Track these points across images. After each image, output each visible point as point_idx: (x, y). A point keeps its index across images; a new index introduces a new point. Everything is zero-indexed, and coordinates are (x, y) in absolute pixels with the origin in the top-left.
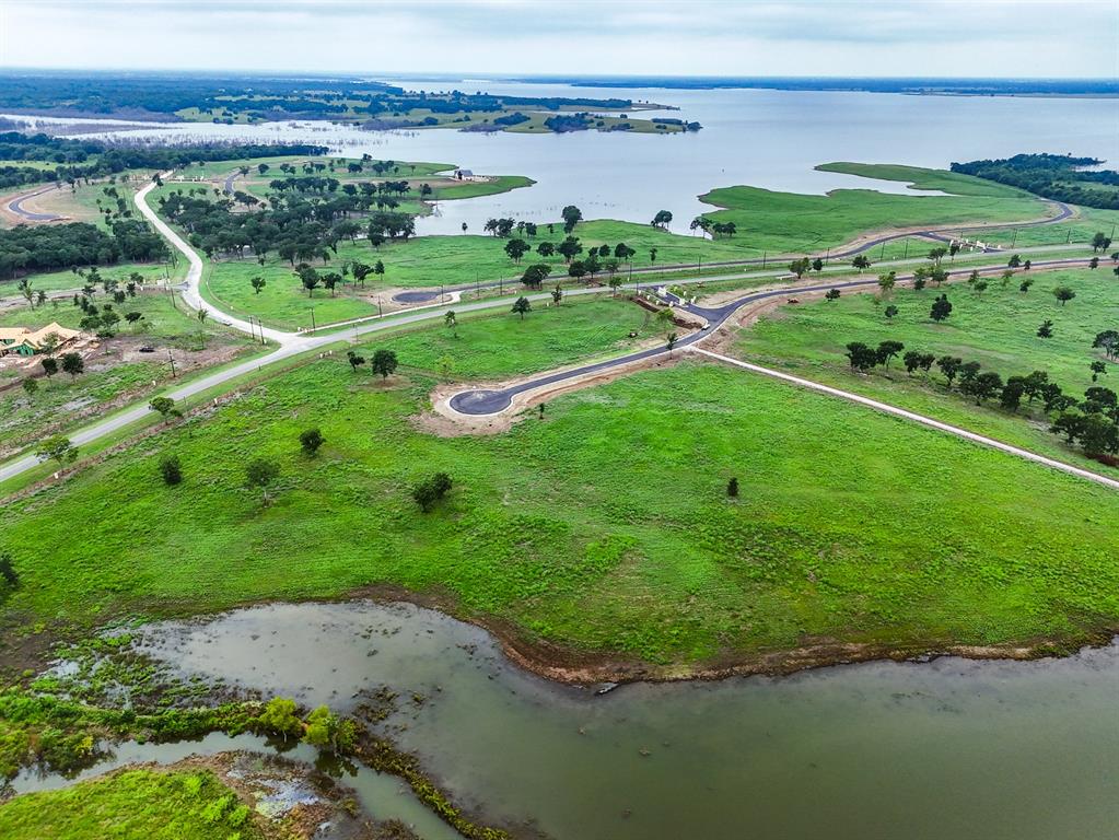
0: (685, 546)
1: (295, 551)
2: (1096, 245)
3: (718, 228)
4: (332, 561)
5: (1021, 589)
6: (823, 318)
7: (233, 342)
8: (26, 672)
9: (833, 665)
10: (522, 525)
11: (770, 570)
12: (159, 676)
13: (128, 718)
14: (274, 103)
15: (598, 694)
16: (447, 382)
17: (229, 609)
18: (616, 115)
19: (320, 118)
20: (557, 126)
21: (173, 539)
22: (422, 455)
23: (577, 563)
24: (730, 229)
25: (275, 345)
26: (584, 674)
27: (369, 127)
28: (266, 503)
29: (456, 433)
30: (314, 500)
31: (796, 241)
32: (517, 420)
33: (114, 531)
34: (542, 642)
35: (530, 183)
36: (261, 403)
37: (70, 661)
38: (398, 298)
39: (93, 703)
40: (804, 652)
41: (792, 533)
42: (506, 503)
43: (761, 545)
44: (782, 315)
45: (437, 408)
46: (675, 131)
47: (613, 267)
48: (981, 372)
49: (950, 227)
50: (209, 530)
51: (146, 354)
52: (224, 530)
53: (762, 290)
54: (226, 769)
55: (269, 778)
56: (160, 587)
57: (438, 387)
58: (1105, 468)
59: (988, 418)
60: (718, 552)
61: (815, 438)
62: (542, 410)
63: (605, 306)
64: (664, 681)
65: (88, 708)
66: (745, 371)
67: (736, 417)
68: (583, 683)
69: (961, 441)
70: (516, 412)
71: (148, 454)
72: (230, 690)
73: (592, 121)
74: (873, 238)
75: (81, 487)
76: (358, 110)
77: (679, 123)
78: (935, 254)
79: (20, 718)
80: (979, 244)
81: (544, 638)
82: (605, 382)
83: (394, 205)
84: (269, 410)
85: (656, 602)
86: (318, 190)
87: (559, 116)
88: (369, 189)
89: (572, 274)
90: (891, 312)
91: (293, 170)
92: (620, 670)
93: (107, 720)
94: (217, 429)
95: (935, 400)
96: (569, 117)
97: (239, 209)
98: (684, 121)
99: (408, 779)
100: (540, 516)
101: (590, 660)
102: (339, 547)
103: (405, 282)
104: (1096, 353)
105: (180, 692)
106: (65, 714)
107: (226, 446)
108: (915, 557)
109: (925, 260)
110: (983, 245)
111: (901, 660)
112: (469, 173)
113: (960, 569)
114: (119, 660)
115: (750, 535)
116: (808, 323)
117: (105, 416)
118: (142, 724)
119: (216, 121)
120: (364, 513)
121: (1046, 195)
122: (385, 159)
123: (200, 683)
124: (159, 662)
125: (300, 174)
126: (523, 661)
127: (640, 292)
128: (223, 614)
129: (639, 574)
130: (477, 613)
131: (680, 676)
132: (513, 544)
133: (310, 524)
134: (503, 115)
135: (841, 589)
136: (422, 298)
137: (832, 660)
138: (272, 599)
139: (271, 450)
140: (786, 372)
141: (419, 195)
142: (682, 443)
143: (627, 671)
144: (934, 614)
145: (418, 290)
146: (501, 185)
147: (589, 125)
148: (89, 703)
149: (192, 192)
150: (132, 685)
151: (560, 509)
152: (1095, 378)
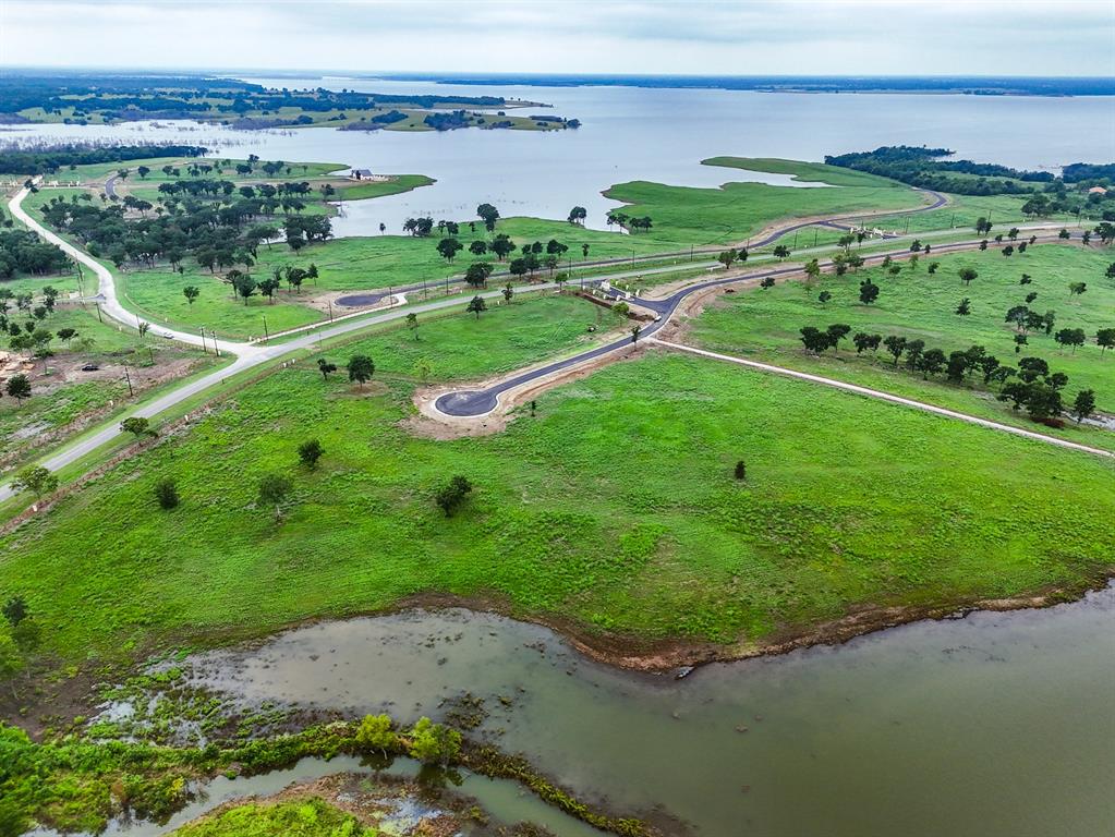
0: (712, 529)
1: (326, 567)
2: (979, 229)
3: (634, 223)
4: (368, 573)
5: (1019, 544)
6: (763, 305)
7: (184, 356)
8: (78, 719)
9: (882, 629)
10: (549, 521)
11: (798, 546)
12: (225, 708)
13: (211, 754)
14: (129, 101)
15: (678, 679)
16: (426, 385)
17: (276, 632)
18: (493, 112)
19: (182, 116)
20: (438, 123)
21: (189, 565)
22: (428, 460)
23: (616, 554)
24: (646, 223)
25: (230, 357)
26: (659, 661)
27: (239, 126)
28: (279, 520)
29: (452, 436)
30: (330, 513)
31: (707, 233)
32: (510, 419)
33: (121, 562)
34: (607, 634)
35: (430, 182)
36: (237, 418)
37: (120, 702)
38: (342, 302)
39: (164, 743)
40: (853, 620)
41: (805, 510)
42: (526, 502)
43: (781, 523)
44: (725, 304)
45: (424, 411)
46: (557, 129)
47: (551, 264)
48: (925, 350)
49: (844, 216)
50: (227, 552)
51: (90, 373)
52: (242, 553)
53: (698, 281)
54: (334, 794)
55: (382, 797)
56: (192, 615)
57: (418, 390)
58: (1052, 430)
59: (939, 391)
60: (745, 533)
61: (798, 419)
62: (534, 407)
63: (555, 303)
64: (735, 659)
65: (160, 749)
66: (708, 359)
67: (719, 403)
68: (660, 670)
69: (925, 414)
70: (506, 411)
71: (129, 479)
72: (309, 714)
73: (471, 119)
74: (779, 228)
75: (64, 519)
76: (222, 109)
77: (559, 120)
78: (844, 242)
79: (90, 768)
80: (876, 231)
81: (608, 630)
82: (581, 377)
83: (300, 207)
84: (250, 424)
85: (704, 585)
86: (211, 193)
87: (437, 114)
88: (268, 191)
89: (513, 272)
90: (824, 297)
91: (177, 173)
92: (691, 654)
93: (189, 758)
94: (198, 447)
95: (887, 376)
96: (447, 115)
97: (132, 215)
98: (563, 118)
99: (524, 781)
100: (566, 512)
101: (661, 646)
102: (371, 558)
103: (342, 286)
104: (1008, 327)
105: (256, 722)
106: (139, 758)
107: (216, 464)
108: (921, 524)
109: (835, 247)
110: (880, 232)
111: (939, 618)
112: (367, 173)
113: (963, 530)
114: (175, 696)
115: (769, 515)
116: (750, 311)
117: (67, 441)
118: (228, 759)
119: (67, 122)
120: (385, 522)
121: (917, 184)
122: (274, 160)
123: (273, 711)
124: (221, 693)
125: (185, 176)
126: (595, 654)
127: (584, 287)
128: (271, 637)
129: (678, 561)
130: (533, 612)
131: (749, 653)
132: (547, 541)
133: (333, 538)
134: (380, 113)
135: (866, 558)
136: (366, 301)
137: (879, 624)
138: (318, 618)
139: (265, 466)
140: (746, 359)
141: (322, 196)
142: (675, 433)
143: (698, 654)
144: (955, 574)
145: (359, 293)
146: (402, 184)
147: (470, 123)
148: (159, 743)
149: (75, 198)
150: (199, 719)
151: (581, 504)
152: (1018, 350)
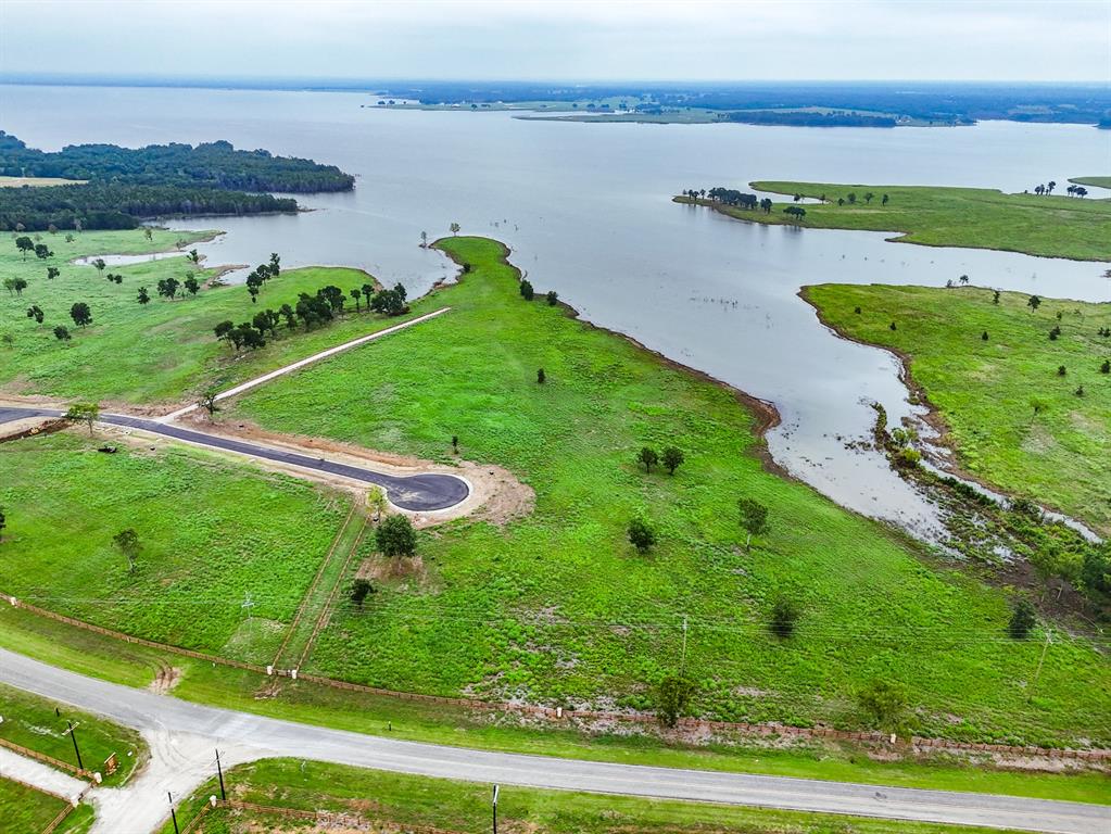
17: (871, 520)
124: (942, 522)
128: (876, 519)
152: (254, 300)
